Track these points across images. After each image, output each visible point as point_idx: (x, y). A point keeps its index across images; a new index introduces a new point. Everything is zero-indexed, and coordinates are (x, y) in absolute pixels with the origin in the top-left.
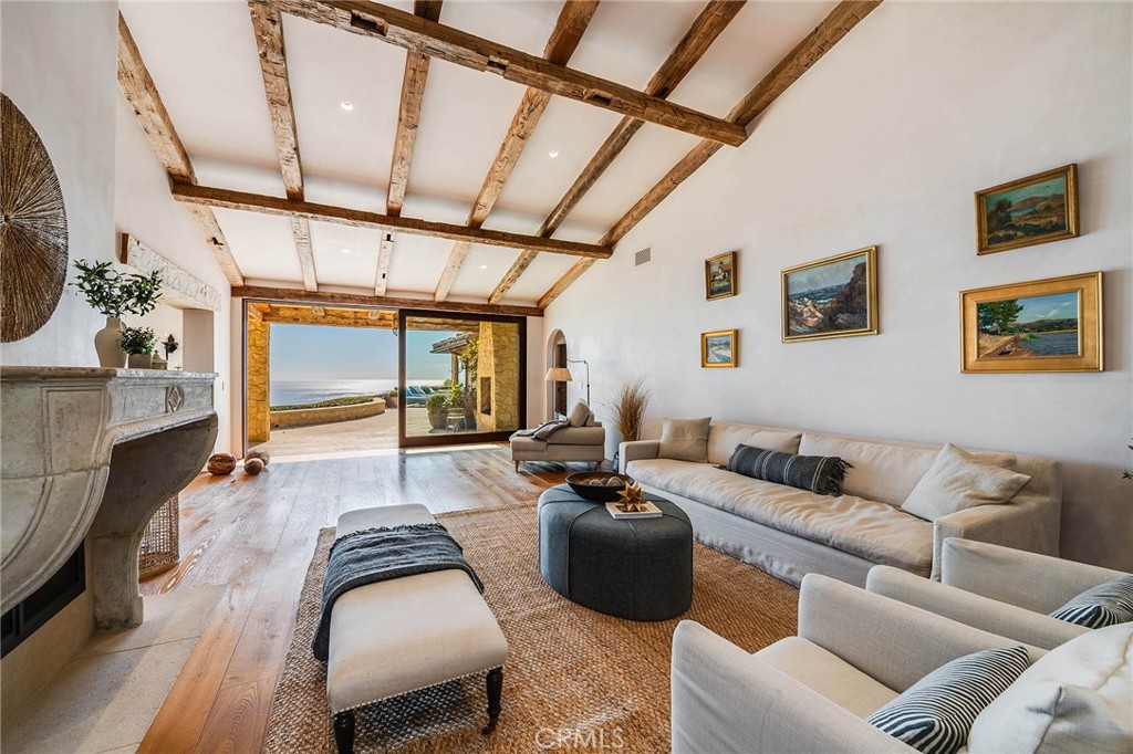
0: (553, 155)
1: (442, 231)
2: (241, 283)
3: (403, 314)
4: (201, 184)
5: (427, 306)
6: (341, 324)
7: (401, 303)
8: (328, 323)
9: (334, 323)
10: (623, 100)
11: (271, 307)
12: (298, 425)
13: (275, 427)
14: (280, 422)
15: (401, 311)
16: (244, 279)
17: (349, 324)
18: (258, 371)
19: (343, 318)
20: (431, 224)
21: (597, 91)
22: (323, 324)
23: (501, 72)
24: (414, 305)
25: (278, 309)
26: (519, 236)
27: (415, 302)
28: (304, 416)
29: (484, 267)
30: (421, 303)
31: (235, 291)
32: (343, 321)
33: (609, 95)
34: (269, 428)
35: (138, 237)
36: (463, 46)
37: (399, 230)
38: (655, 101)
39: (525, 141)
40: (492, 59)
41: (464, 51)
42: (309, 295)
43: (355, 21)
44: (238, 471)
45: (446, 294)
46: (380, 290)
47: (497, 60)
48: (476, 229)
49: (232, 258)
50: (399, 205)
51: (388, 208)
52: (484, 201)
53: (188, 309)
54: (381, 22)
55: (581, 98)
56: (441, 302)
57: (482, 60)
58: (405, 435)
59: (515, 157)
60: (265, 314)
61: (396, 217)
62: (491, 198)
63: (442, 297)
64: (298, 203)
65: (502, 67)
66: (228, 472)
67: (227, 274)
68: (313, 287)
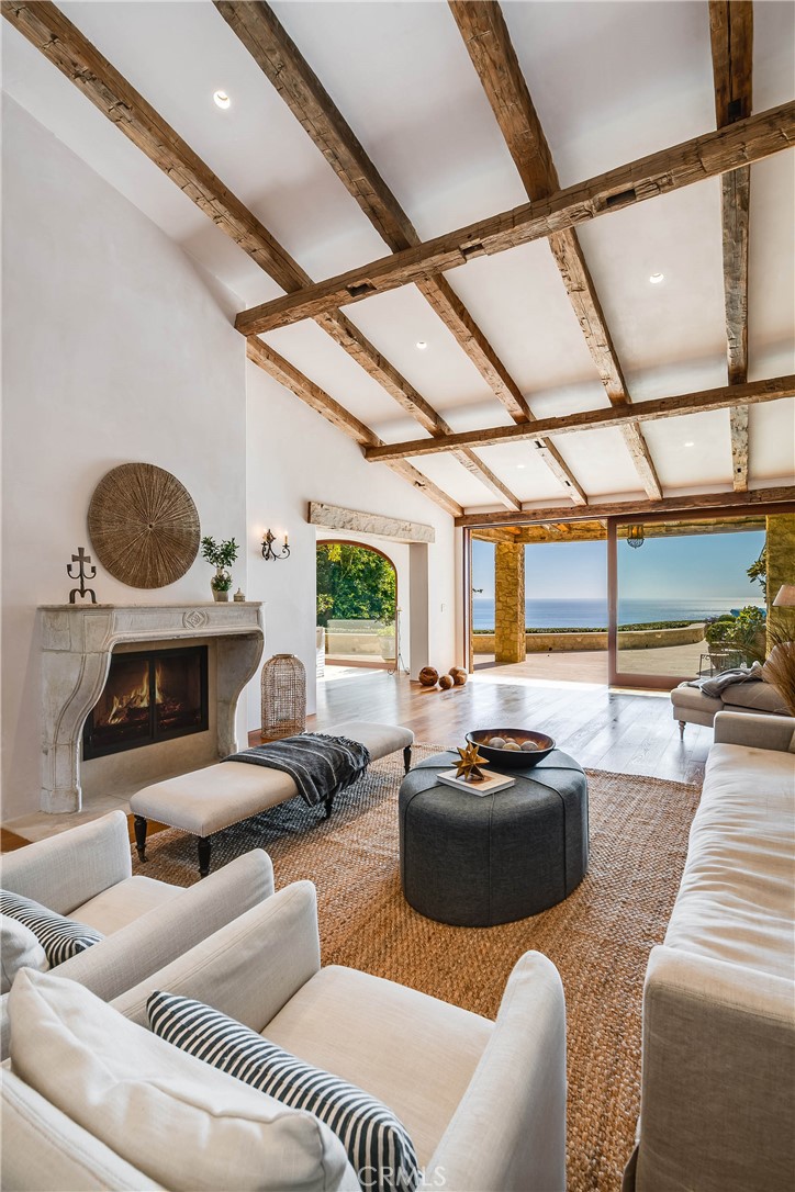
0: (656, 280)
1: (575, 424)
2: (459, 514)
3: (613, 521)
5: (640, 508)
7: (607, 510)
8: (574, 539)
9: (579, 538)
10: (651, 179)
11: (521, 529)
12: (573, 650)
13: (529, 650)
14: (554, 644)
15: (610, 519)
16: (462, 509)
17: (596, 538)
18: (511, 593)
19: (589, 530)
20: (563, 419)
21: (604, 194)
22: (569, 540)
23: (482, 251)
24: (623, 509)
25: (527, 529)
26: (688, 397)
27: (623, 506)
28: (579, 640)
29: (689, 444)
30: (632, 506)
31: (458, 522)
32: (588, 535)
33: (628, 186)
34: (521, 648)
35: (323, 500)
36: (432, 254)
37: (540, 435)
38: (723, 134)
39: (587, 291)
40: (463, 246)
41: (436, 259)
42: (514, 516)
43: (354, 292)
44: (437, 685)
45: (657, 489)
46: (578, 500)
47: (469, 245)
48: (622, 407)
49: (442, 493)
50: (519, 411)
51: (516, 418)
52: (603, 373)
53: (410, 544)
54: (368, 281)
55: (590, 215)
56: (657, 503)
57: (456, 255)
58: (618, 672)
59: (593, 312)
60: (516, 536)
61: (525, 424)
62: (608, 368)
63: (654, 494)
64: (442, 438)
65: (480, 247)
66: (433, 684)
67: (444, 508)
68: (513, 508)
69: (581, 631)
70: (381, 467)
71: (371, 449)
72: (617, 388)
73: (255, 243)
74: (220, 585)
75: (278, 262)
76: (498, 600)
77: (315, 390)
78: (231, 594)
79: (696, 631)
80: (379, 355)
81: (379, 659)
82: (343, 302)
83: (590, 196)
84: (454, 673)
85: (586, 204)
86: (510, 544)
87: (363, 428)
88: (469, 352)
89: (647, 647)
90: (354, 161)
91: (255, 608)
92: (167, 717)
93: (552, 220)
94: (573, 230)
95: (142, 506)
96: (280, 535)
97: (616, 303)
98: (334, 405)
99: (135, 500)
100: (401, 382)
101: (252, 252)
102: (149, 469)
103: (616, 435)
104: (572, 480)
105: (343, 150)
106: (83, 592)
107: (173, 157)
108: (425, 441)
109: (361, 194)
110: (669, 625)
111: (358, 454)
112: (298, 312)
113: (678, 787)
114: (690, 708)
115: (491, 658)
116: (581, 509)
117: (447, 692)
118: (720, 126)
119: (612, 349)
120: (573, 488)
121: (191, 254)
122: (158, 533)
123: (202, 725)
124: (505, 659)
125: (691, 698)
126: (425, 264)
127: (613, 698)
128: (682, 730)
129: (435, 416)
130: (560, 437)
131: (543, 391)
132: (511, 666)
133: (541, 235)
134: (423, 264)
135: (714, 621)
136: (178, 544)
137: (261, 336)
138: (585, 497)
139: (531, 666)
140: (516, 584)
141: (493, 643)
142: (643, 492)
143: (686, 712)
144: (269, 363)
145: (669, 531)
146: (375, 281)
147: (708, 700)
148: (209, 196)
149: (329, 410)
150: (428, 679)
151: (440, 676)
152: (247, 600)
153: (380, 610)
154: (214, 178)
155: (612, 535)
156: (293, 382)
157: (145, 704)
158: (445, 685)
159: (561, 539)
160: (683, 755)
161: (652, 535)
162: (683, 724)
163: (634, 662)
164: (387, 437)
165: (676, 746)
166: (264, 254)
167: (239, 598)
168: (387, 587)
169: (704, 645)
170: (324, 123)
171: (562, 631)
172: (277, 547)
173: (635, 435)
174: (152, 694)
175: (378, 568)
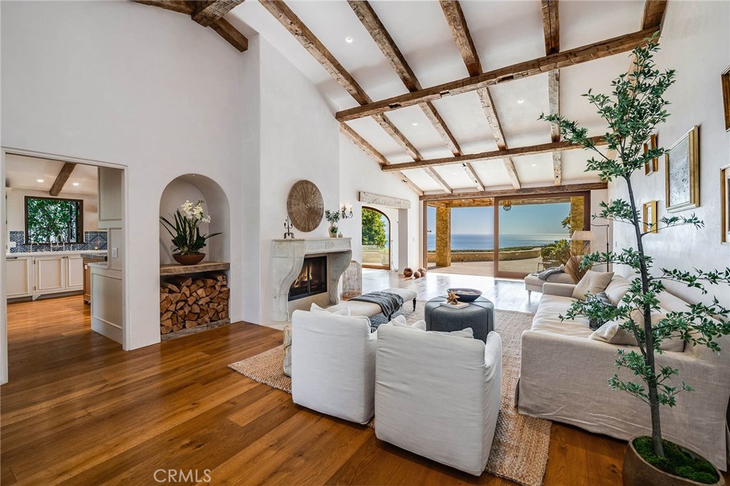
1: (482, 157)
2: (422, 195)
4: (392, 163)
5: (511, 193)
6: (482, 206)
7: (494, 193)
8: (476, 206)
9: (478, 205)
10: (520, 73)
11: (450, 201)
13: (452, 261)
14: (464, 258)
15: (496, 198)
16: (423, 192)
17: (487, 205)
18: (444, 232)
19: (483, 202)
20: (476, 155)
23: (449, 94)
25: (454, 202)
26: (533, 147)
27: (502, 192)
28: (477, 256)
29: (534, 165)
30: (506, 192)
31: (421, 198)
33: (510, 74)
34: (449, 260)
35: (365, 191)
36: (428, 95)
37: (465, 162)
38: (548, 58)
39: (491, 107)
40: (441, 92)
41: (430, 97)
42: (449, 195)
43: (391, 107)
44: (413, 276)
45: (518, 185)
46: (480, 188)
47: (444, 92)
48: (504, 151)
49: (414, 185)
50: (457, 151)
51: (454, 154)
52: (496, 137)
53: (399, 209)
54: (398, 103)
55: (495, 83)
56: (519, 190)
57: (438, 95)
58: (499, 270)
59: (493, 115)
60: (447, 204)
61: (458, 157)
62: (498, 134)
63: (518, 187)
64: (418, 162)
65: (448, 92)
66: (410, 276)
67: (415, 192)
68: (448, 191)
69: (477, 251)
70: (388, 174)
71: (384, 166)
72: (502, 143)
73: (352, 88)
74: (333, 230)
75: (360, 95)
76: (437, 236)
77: (363, 141)
78: (338, 234)
79: (536, 252)
80: (395, 128)
81: (381, 265)
82: (386, 110)
83: (495, 77)
84: (421, 270)
85: (494, 80)
86: (444, 208)
87: (382, 157)
88: (437, 128)
89: (511, 260)
90: (400, 62)
91: (349, 240)
92: (314, 285)
93: (479, 85)
94: (487, 88)
95: (305, 198)
96: (348, 208)
97: (502, 109)
98: (370, 147)
99: (303, 195)
100: (404, 139)
101: (350, 91)
102: (307, 182)
103: (501, 161)
104: (478, 180)
105: (396, 59)
106: (289, 235)
107: (326, 60)
108: (411, 163)
109: (401, 72)
110: (522, 249)
111: (379, 168)
112: (366, 113)
113: (528, 315)
114: (533, 285)
115: (434, 265)
116: (482, 193)
117: (418, 279)
118: (547, 55)
119: (500, 128)
120: (478, 184)
121: (322, 90)
122: (310, 209)
123: (325, 290)
124: (441, 265)
125: (534, 280)
126: (425, 98)
127: (496, 283)
128: (530, 294)
129: (417, 152)
130: (474, 163)
131: (467, 142)
132: (443, 268)
133: (474, 89)
134: (423, 98)
135: (546, 246)
136: (316, 213)
137: (345, 122)
138: (484, 187)
139: (454, 268)
140: (447, 228)
141: (434, 257)
142: (512, 185)
143: (531, 286)
144: (346, 131)
145: (523, 203)
146: (402, 104)
147: (541, 281)
148: (337, 71)
149: (368, 150)
150: (408, 273)
151: (414, 272)
152: (344, 237)
153: (373, 240)
154: (339, 65)
155: (496, 204)
156: (354, 138)
157: (306, 280)
158: (417, 276)
159: (469, 205)
160: (530, 304)
161: (515, 204)
162: (530, 292)
163: (505, 266)
164: (392, 160)
165: (526, 301)
166: (355, 91)
167: (341, 236)
168: (377, 228)
169: (540, 259)
170: (390, 50)
171: (468, 251)
172: (347, 213)
173: (509, 162)
174: (308, 276)
175: (373, 219)
